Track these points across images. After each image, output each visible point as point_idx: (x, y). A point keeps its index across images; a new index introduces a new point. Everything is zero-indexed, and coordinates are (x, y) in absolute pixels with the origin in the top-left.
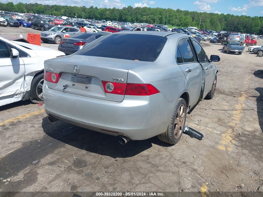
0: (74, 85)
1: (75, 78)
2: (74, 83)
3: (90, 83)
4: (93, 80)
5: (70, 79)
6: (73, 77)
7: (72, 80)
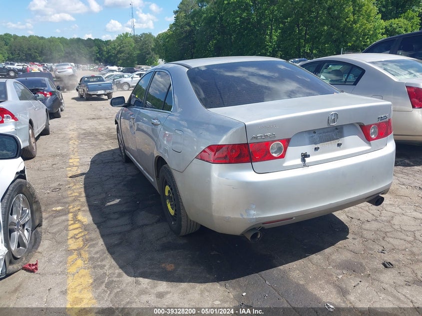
0: (316, 149)
1: (316, 136)
2: (316, 146)
3: (342, 136)
4: (345, 130)
5: (307, 140)
6: (312, 137)
7: (313, 142)
